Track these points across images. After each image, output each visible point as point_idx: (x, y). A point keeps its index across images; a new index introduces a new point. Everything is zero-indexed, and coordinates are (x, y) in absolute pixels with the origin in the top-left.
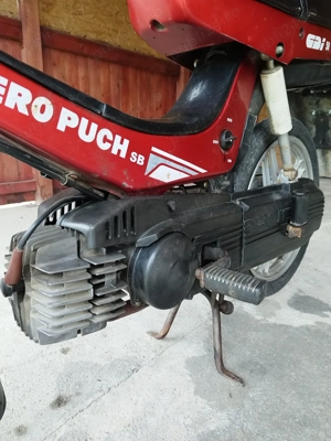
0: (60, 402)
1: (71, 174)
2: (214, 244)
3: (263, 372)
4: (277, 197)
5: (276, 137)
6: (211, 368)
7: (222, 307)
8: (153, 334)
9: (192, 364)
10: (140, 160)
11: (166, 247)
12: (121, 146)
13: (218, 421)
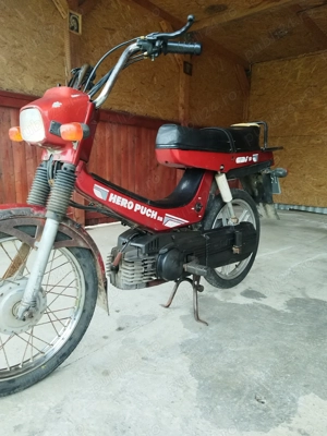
0: (120, 329)
1: (136, 225)
2: (192, 254)
3: (218, 321)
4: (228, 232)
5: (225, 203)
6: (192, 319)
7: (198, 288)
8: (163, 306)
9: (183, 318)
10: (160, 219)
11: (171, 254)
12: (154, 215)
13: (194, 336)
